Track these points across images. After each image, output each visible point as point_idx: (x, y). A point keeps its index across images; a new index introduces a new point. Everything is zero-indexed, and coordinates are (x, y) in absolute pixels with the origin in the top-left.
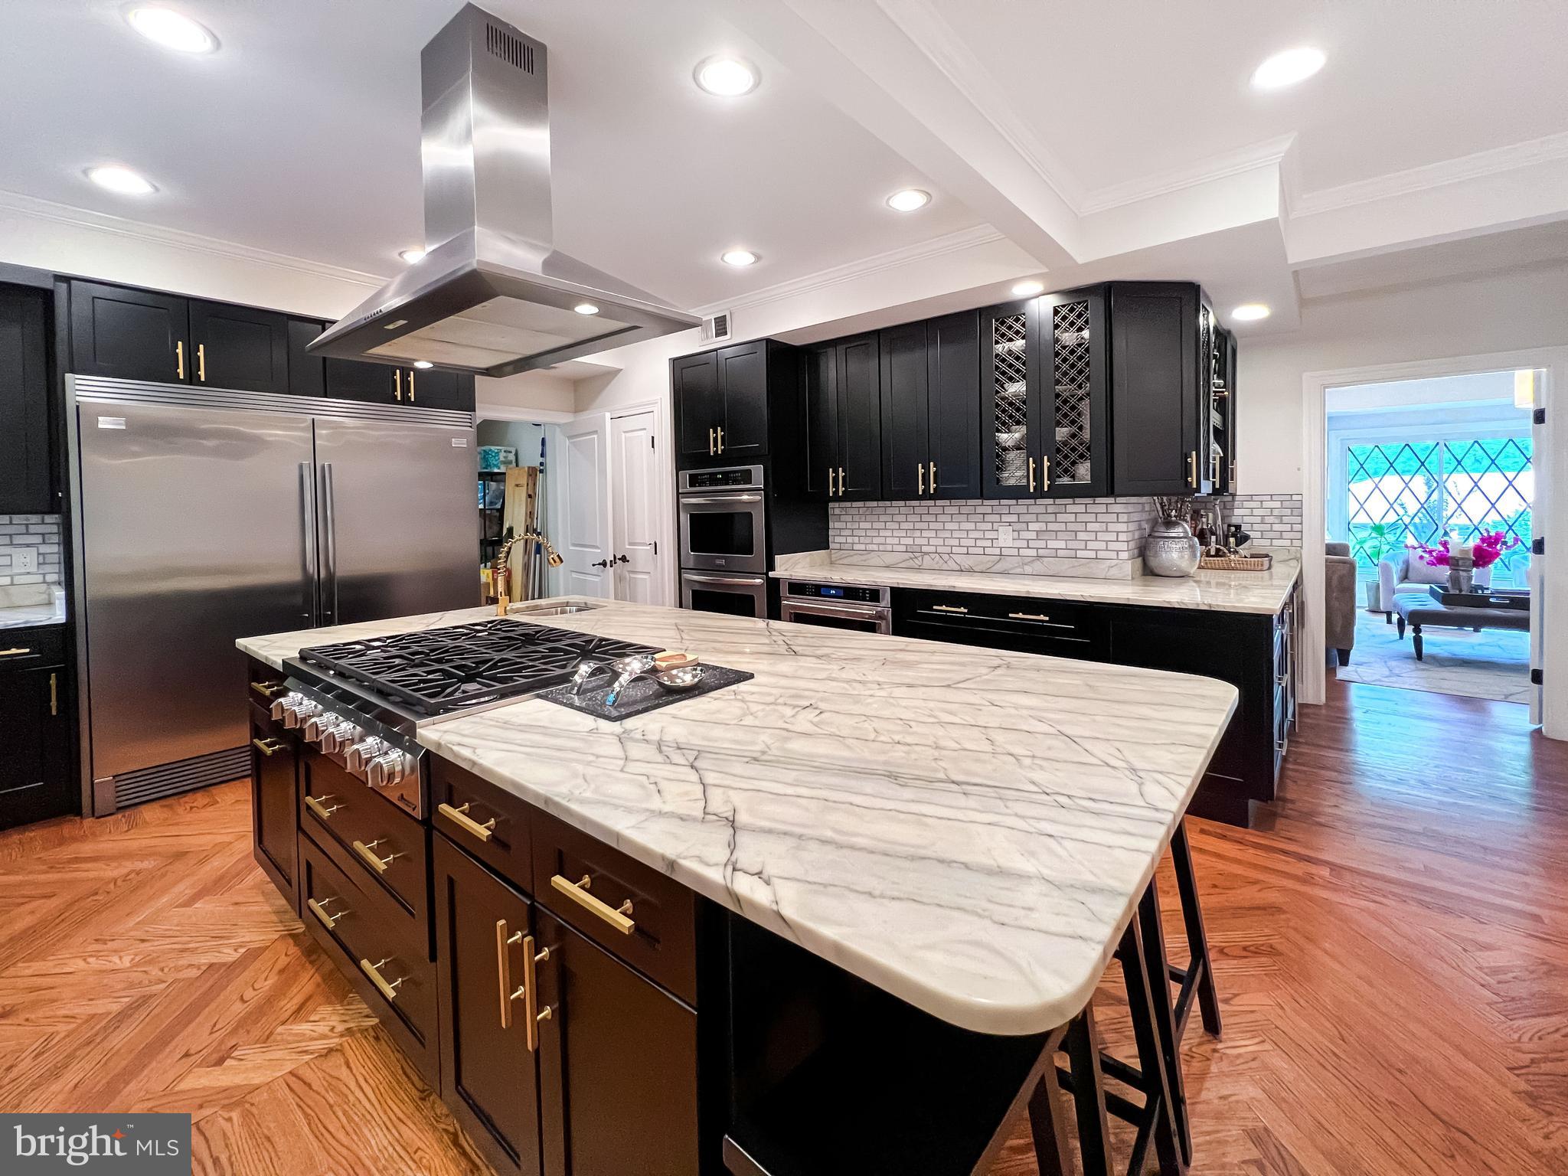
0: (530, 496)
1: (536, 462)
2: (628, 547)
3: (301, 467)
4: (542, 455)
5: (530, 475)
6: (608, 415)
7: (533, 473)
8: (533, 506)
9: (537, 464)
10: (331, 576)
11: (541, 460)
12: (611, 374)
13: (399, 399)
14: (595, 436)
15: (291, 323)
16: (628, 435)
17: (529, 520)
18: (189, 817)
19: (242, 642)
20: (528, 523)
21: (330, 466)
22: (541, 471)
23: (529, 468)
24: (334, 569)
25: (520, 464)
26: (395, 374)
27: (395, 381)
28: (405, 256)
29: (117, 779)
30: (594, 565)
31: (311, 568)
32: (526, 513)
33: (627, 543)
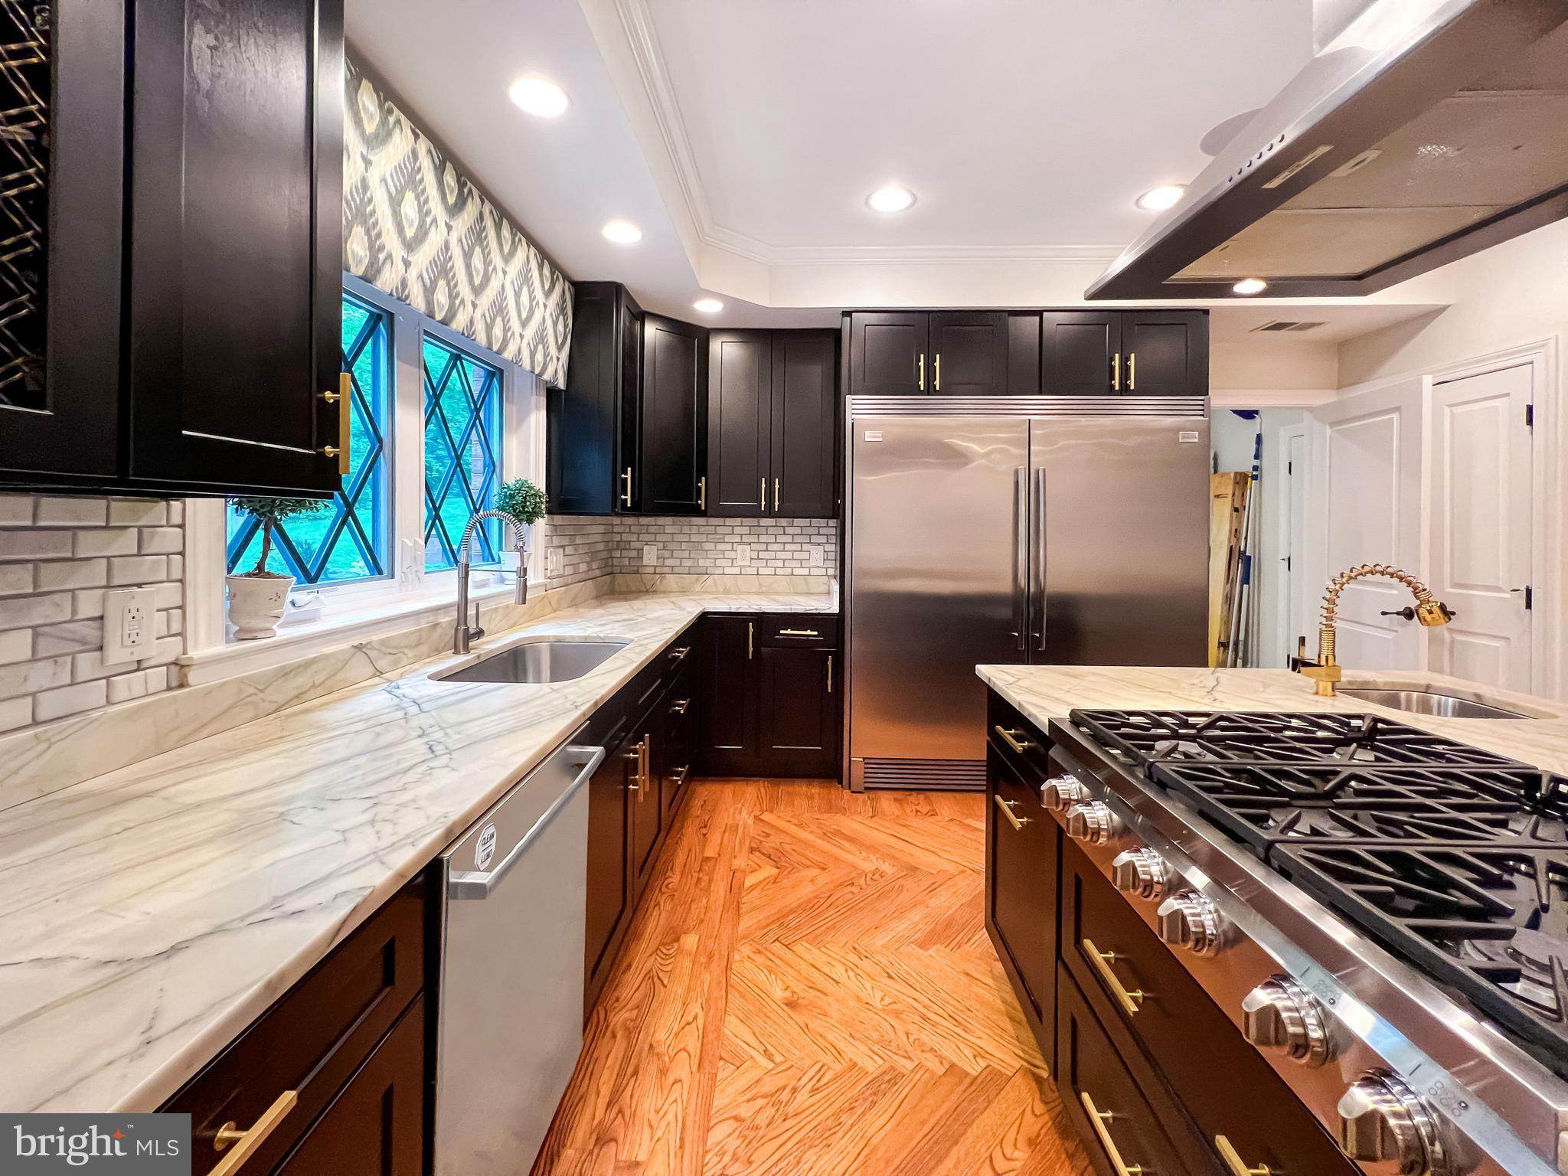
0: (1236, 510)
1: (1247, 465)
2: (1449, 590)
3: (1017, 472)
4: (1257, 457)
5: (1236, 483)
6: (1428, 380)
7: (1242, 480)
8: (1240, 523)
9: (1249, 469)
10: (1041, 592)
11: (1256, 463)
12: (1426, 317)
13: (1117, 388)
14: (1395, 416)
15: (1011, 319)
16: (1458, 410)
17: (1234, 541)
18: (915, 822)
19: (984, 670)
20: (1233, 543)
21: (1044, 470)
22: (1255, 478)
23: (1236, 474)
24: (1045, 586)
25: (1221, 469)
26: (1112, 359)
27: (1112, 368)
28: (1144, 203)
29: (866, 761)
30: (1384, 613)
31: (1023, 582)
32: (1230, 532)
33: (1447, 582)
